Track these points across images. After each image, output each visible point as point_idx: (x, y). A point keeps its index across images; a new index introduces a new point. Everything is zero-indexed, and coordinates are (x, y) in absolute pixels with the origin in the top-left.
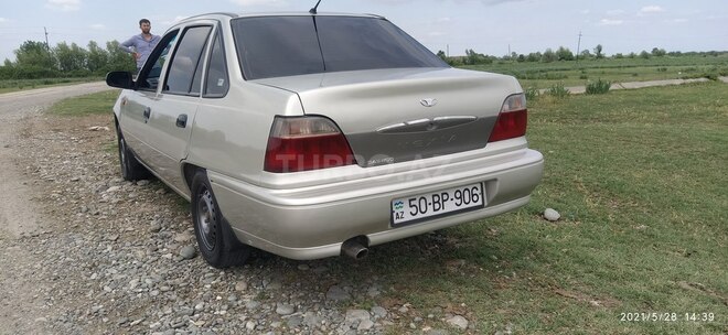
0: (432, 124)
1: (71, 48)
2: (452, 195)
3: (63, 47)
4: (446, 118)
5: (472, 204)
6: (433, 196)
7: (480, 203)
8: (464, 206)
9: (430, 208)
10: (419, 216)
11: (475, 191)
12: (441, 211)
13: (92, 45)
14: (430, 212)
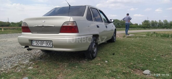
0: (43, 26)
1: (154, 22)
2: (45, 43)
3: (153, 21)
4: (46, 25)
5: (49, 46)
6: (41, 42)
7: (51, 46)
8: (47, 46)
9: (40, 44)
10: (37, 45)
11: (51, 43)
12: (42, 45)
13: (160, 21)
14: (40, 45)
